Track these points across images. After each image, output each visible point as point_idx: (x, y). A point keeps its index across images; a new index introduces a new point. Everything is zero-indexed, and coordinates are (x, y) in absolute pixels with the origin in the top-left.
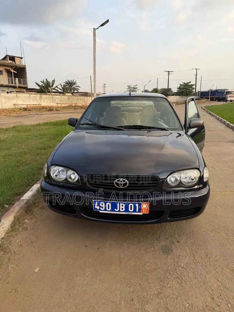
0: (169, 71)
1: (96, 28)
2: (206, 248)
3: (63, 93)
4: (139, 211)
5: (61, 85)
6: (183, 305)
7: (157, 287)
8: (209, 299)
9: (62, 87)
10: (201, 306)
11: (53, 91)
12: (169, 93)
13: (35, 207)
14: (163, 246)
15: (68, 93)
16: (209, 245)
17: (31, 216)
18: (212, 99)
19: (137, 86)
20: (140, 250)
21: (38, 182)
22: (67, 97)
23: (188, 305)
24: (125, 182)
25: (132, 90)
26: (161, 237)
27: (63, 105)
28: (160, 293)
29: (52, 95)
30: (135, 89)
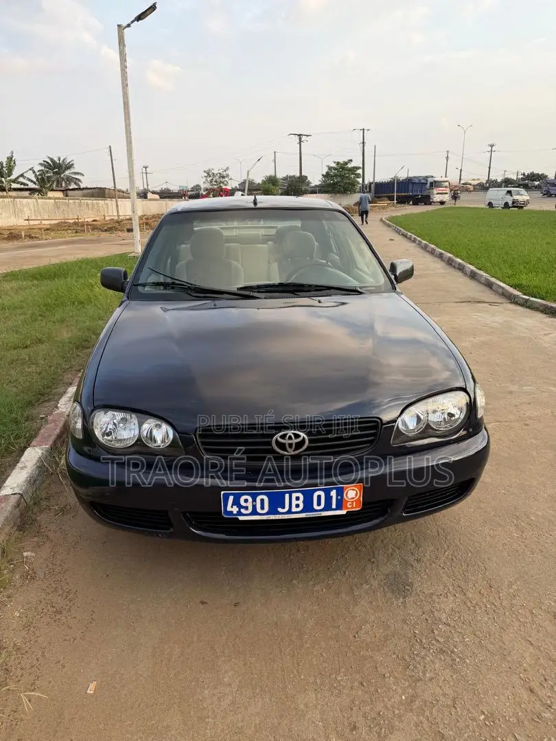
0: (300, 135)
1: (124, 25)
2: (483, 568)
3: (39, 191)
4: (339, 507)
5: (34, 172)
6: (474, 719)
7: (403, 684)
8: (525, 695)
9: (36, 176)
10: (511, 714)
11: (14, 186)
12: (303, 188)
13: (41, 512)
14: (387, 575)
15: (53, 190)
16: (489, 559)
17: (36, 539)
18: (402, 201)
19: (227, 172)
20: (338, 594)
21: (34, 443)
22: (53, 201)
23: (483, 717)
24: (301, 438)
25: (216, 181)
26: (376, 552)
27: (44, 222)
28: (412, 700)
29: (11, 197)
30: (223, 177)
